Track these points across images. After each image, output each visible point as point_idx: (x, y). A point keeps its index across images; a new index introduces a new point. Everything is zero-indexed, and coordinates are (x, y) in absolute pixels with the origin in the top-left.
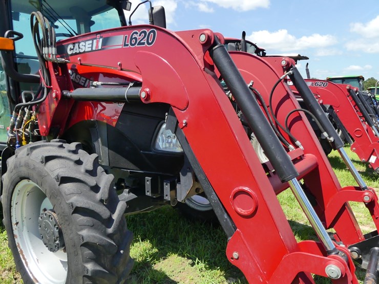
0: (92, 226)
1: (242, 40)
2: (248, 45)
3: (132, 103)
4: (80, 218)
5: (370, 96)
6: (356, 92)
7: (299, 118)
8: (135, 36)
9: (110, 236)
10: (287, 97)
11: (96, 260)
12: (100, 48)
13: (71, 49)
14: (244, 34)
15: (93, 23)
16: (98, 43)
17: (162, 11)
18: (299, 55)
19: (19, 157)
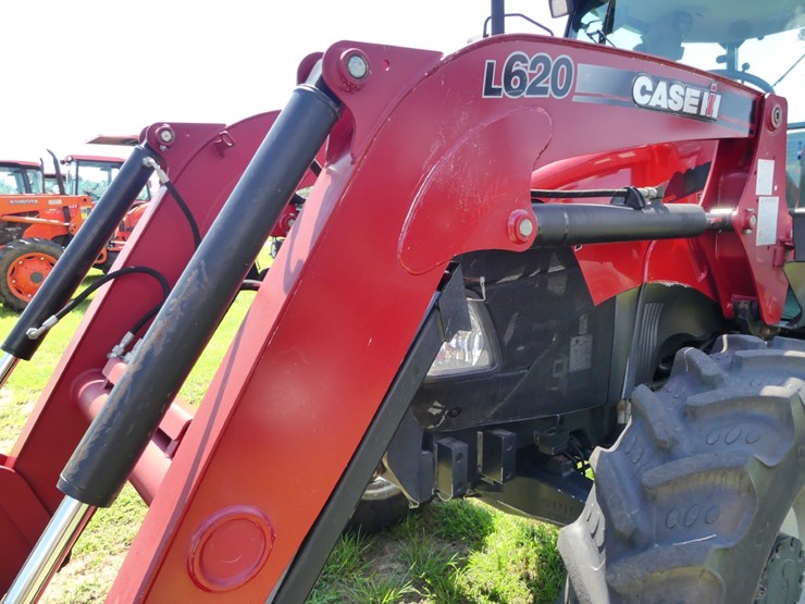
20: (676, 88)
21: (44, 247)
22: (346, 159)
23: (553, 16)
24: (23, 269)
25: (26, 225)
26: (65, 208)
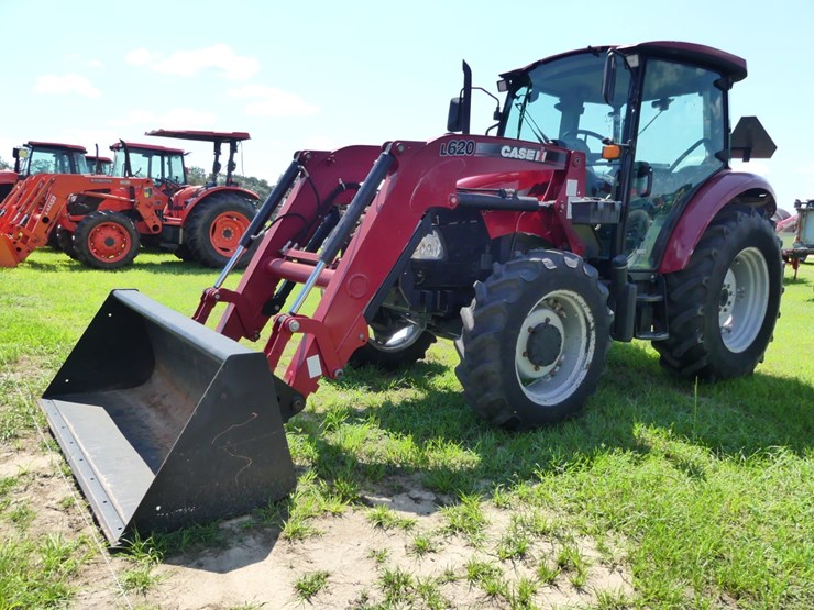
20: (522, 150)
21: (117, 218)
22: (396, 174)
23: (499, 91)
24: (99, 235)
25: (103, 199)
26: (132, 187)
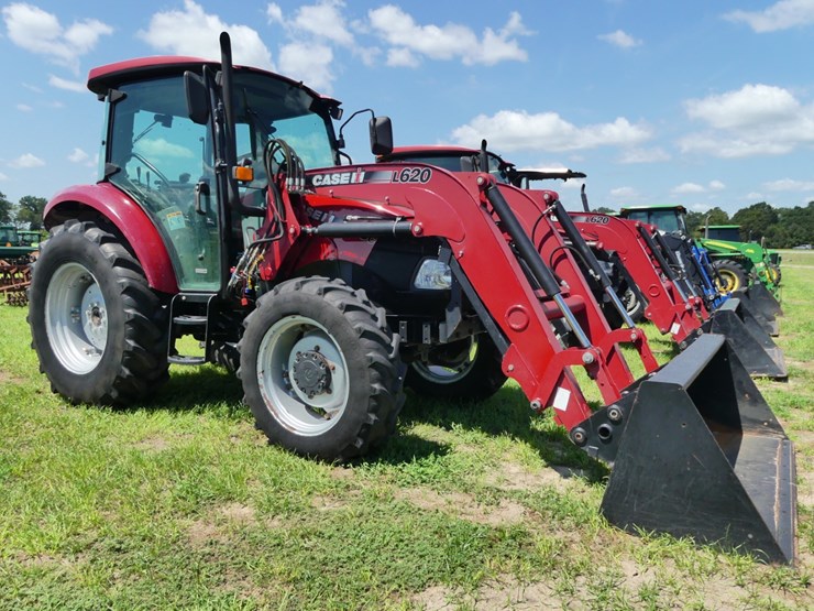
0: (378, 350)
1: (482, 153)
2: (489, 157)
3: (382, 237)
4: (366, 342)
5: (685, 241)
6: (653, 232)
7: (564, 256)
8: (406, 172)
9: (391, 360)
10: (551, 233)
11: (381, 381)
12: (361, 181)
13: (318, 180)
14: (484, 143)
15: (274, 130)
16: (358, 176)
17: (388, 123)
18: (570, 171)
19: (281, 292)
